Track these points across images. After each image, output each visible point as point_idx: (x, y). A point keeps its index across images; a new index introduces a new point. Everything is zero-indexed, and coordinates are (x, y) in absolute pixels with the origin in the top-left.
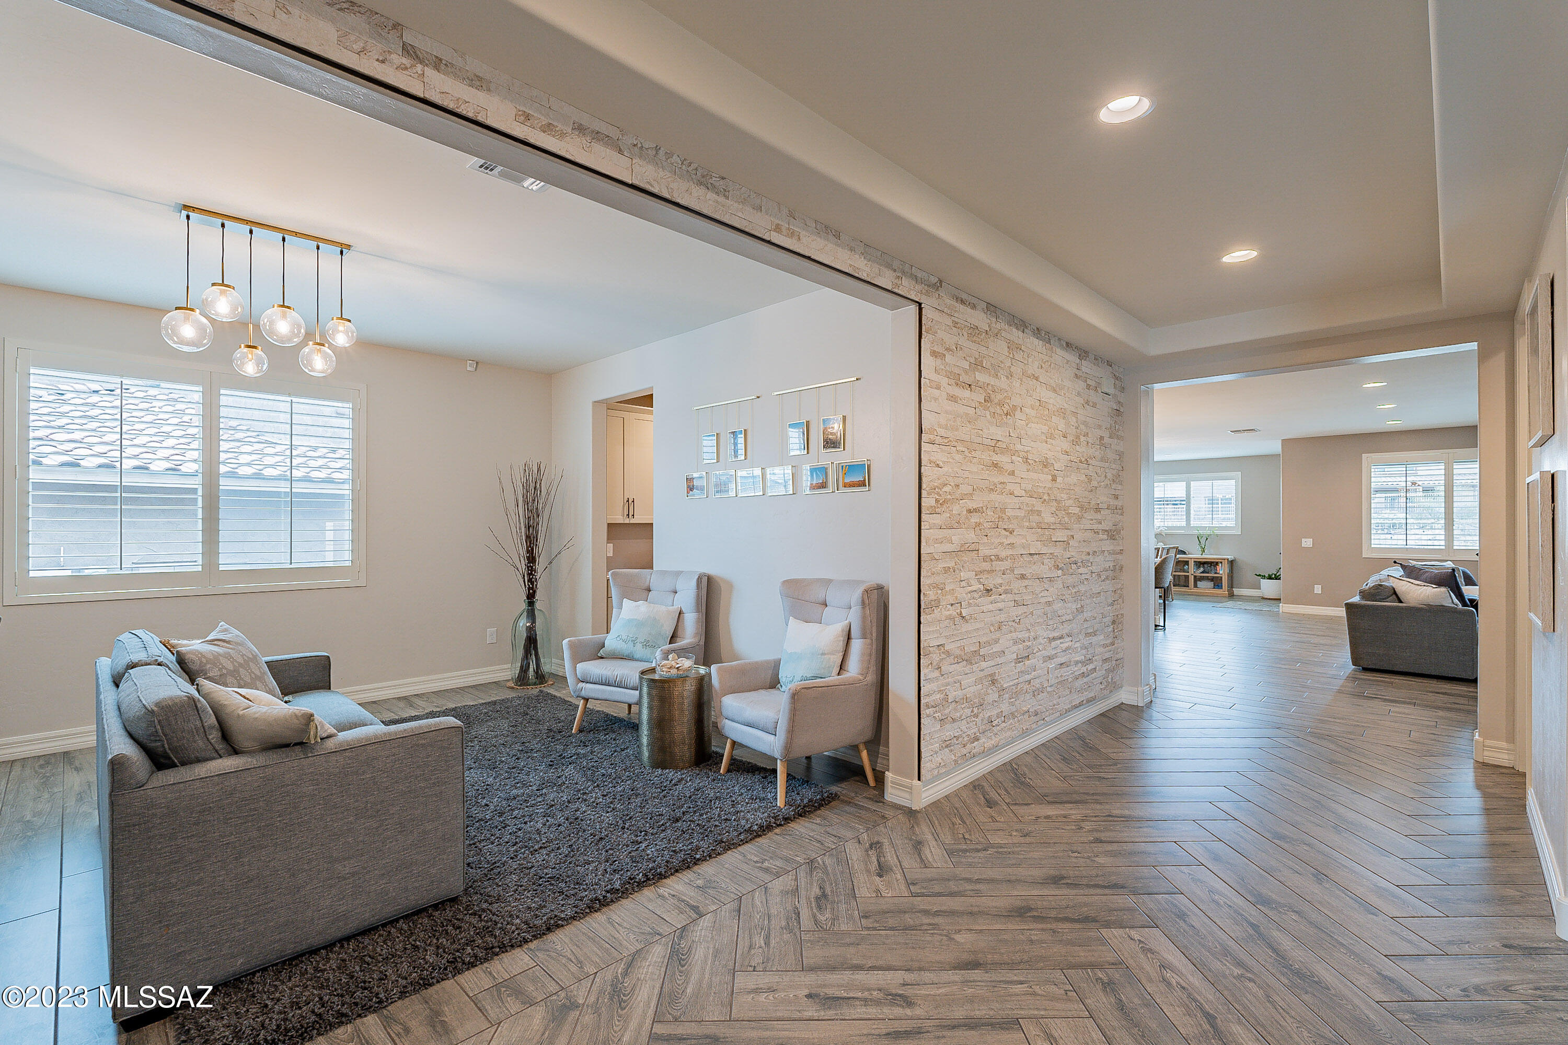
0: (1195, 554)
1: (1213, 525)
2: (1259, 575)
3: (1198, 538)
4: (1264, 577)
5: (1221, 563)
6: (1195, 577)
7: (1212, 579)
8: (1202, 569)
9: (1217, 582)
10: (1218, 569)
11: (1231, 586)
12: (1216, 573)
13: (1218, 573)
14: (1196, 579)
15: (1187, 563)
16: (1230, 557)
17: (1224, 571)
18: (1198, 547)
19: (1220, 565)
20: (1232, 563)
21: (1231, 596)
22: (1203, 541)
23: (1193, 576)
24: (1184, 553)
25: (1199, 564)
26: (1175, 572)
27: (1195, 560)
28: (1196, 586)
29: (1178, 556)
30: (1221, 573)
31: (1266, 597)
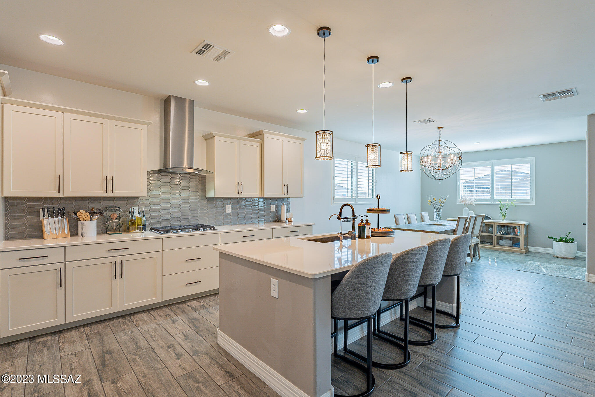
0: (497, 219)
1: (512, 198)
2: (552, 238)
3: (500, 207)
4: (555, 239)
5: (519, 227)
6: (497, 237)
7: (510, 239)
8: (503, 232)
9: (516, 242)
10: (516, 232)
11: (527, 244)
12: (514, 235)
13: (516, 235)
14: (500, 238)
15: (491, 226)
16: (526, 223)
17: (522, 233)
18: (500, 214)
19: (518, 228)
20: (527, 227)
21: (527, 252)
22: (504, 210)
23: (496, 237)
24: (489, 218)
25: (501, 226)
26: (482, 232)
27: (498, 224)
28: (498, 244)
29: (485, 221)
30: (518, 234)
31: (557, 256)
